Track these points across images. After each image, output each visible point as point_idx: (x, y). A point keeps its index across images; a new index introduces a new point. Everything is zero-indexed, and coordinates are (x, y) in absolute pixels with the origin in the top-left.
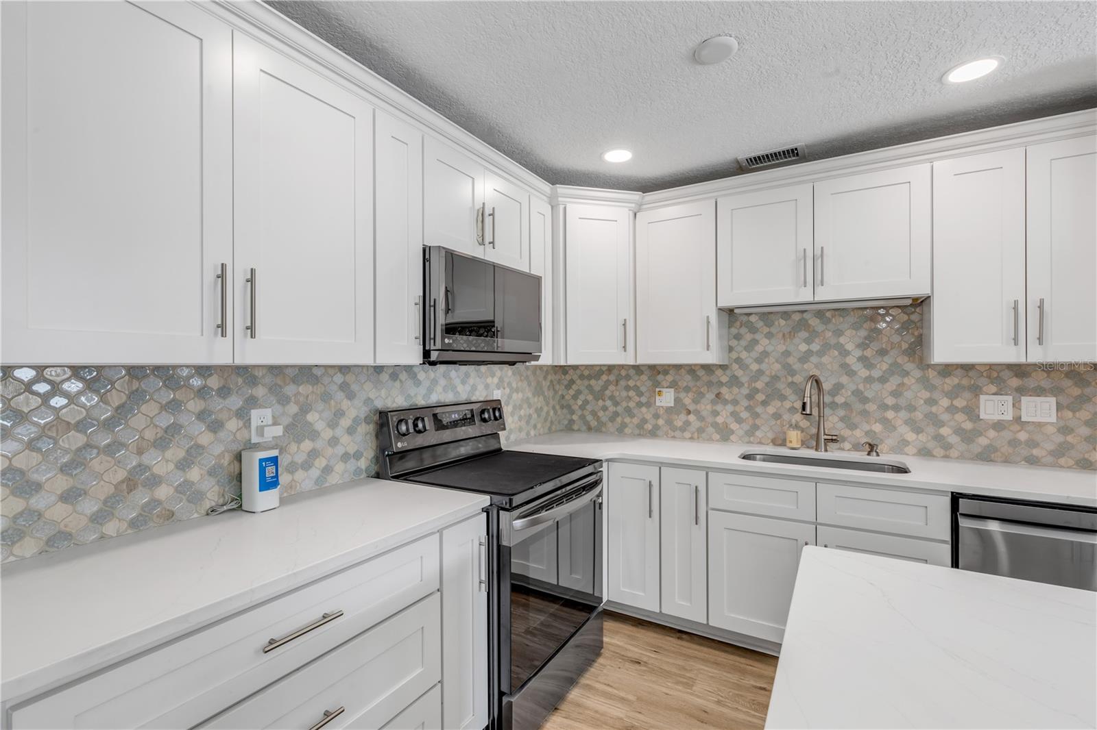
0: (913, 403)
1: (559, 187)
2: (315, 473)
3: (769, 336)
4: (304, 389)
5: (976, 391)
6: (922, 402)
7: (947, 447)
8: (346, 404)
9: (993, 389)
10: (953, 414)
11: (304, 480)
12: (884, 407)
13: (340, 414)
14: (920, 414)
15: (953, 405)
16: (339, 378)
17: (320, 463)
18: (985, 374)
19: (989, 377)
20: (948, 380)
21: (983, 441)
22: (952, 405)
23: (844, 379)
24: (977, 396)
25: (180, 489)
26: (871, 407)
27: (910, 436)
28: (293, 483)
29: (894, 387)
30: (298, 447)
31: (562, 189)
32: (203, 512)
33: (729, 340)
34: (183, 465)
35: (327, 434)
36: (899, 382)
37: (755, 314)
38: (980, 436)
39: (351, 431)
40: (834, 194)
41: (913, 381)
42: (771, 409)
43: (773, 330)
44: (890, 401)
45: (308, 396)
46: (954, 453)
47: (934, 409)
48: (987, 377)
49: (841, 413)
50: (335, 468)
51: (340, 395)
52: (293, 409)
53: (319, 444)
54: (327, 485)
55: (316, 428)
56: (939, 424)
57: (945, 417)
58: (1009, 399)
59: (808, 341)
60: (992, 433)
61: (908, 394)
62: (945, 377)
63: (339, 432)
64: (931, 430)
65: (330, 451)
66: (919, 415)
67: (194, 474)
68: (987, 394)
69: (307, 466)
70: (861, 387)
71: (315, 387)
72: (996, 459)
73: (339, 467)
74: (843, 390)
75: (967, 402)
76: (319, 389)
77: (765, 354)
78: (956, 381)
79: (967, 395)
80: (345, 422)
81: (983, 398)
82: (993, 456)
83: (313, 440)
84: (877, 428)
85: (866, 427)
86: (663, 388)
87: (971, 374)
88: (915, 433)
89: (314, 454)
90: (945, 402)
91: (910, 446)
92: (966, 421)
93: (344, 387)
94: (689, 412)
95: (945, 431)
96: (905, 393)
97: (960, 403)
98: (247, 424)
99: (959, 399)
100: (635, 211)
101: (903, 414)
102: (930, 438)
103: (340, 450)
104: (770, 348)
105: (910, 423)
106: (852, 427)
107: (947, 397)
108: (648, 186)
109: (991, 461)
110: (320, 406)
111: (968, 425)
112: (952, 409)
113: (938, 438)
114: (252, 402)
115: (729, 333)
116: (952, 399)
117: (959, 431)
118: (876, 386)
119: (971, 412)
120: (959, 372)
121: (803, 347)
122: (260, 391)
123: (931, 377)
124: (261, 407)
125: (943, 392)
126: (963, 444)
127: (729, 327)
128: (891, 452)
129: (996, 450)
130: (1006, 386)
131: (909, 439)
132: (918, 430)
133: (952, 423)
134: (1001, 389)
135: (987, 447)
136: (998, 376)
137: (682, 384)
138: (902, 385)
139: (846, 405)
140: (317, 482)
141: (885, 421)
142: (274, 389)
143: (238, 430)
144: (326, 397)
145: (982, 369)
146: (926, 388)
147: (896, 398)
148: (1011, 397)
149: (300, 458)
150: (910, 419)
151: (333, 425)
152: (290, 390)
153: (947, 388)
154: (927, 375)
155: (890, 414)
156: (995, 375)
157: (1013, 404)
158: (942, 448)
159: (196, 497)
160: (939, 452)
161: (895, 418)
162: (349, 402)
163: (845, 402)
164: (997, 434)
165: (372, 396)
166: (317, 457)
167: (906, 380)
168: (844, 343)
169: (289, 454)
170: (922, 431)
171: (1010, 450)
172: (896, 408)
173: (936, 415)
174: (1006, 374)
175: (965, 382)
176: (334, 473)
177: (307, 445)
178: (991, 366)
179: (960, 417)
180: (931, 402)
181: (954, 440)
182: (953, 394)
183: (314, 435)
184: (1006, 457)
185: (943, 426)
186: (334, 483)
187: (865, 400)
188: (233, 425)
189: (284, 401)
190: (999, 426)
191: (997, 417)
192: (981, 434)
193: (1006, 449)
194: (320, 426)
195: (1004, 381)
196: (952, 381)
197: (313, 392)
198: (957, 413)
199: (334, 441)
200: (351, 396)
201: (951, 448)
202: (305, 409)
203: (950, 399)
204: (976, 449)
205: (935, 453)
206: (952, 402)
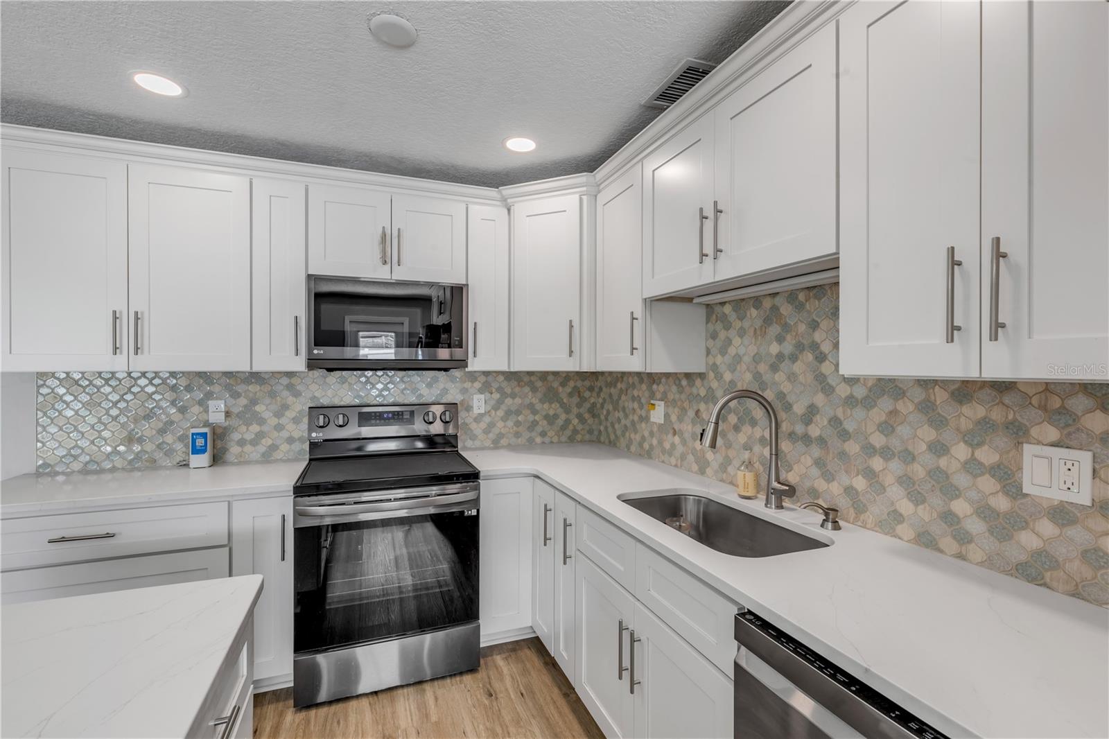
0: (910, 448)
1: (504, 189)
2: (261, 448)
3: (742, 333)
4: (253, 388)
5: (1019, 434)
6: (924, 447)
7: (964, 538)
8: (291, 400)
9: (1053, 434)
10: (975, 476)
11: (252, 453)
12: (870, 450)
13: (285, 407)
14: (920, 469)
15: (975, 459)
16: (285, 381)
17: (267, 442)
18: (1035, 401)
19: (1043, 408)
20: (966, 409)
21: (1028, 540)
22: (973, 459)
23: (820, 399)
24: (1019, 444)
25: (159, 447)
26: (853, 447)
27: (905, 507)
28: (243, 454)
29: (883, 418)
30: (247, 429)
31: (508, 190)
32: (175, 463)
33: (707, 340)
34: (162, 432)
35: (273, 421)
36: (891, 408)
37: (730, 302)
38: (1023, 528)
39: (296, 421)
40: (734, 117)
41: (911, 407)
42: (742, 438)
43: (746, 324)
44: (878, 440)
45: (256, 393)
46: (975, 553)
47: (943, 462)
48: (1040, 407)
49: (816, 451)
50: (280, 447)
51: (286, 393)
52: (243, 401)
53: (265, 428)
54: (273, 458)
55: (263, 416)
56: (952, 492)
57: (962, 480)
58: (1085, 458)
59: (780, 339)
60: (1047, 528)
61: (903, 431)
62: (961, 403)
63: (283, 421)
64: (936, 501)
65: (275, 434)
66: (918, 471)
67: (169, 438)
68: (1039, 443)
69: (254, 442)
70: (840, 413)
71: (263, 386)
72: (1055, 584)
73: (285, 447)
74: (818, 416)
75: (1001, 456)
76: (266, 388)
77: (738, 358)
78: (980, 412)
79: (1002, 441)
80: (290, 414)
81: (1028, 449)
82: (1048, 575)
83: (260, 425)
84: (860, 483)
85: (845, 480)
86: (656, 400)
87: (1007, 400)
88: (912, 501)
89: (260, 436)
90: (961, 451)
91: (905, 525)
92: (997, 492)
93: (290, 387)
94: (675, 433)
95: (960, 507)
96: (899, 428)
97: (987, 456)
98: (206, 411)
99: (986, 447)
100: (595, 194)
101: (895, 466)
102: (935, 515)
103: (285, 434)
104: (742, 351)
105: (905, 481)
106: (829, 477)
107: (966, 442)
108: (591, 164)
109: (1045, 585)
110: (268, 401)
111: (1002, 503)
112: (973, 467)
113: (949, 517)
114: (209, 395)
115: (707, 330)
116: (974, 446)
117: (985, 512)
118: (859, 413)
119: (1008, 478)
120: (986, 393)
121: (774, 349)
122: (216, 388)
123: (938, 402)
124: (217, 399)
125: (958, 429)
126: (992, 539)
127: (707, 323)
128: (877, 529)
129: (1055, 565)
130: (1078, 429)
131: (903, 511)
132: (918, 499)
133: (973, 494)
134: (1069, 434)
135: (1038, 554)
136: (1063, 407)
137: (671, 396)
138: (894, 413)
139: (822, 441)
140: (263, 455)
141: (870, 474)
142: (228, 387)
143: (200, 413)
144: (273, 395)
145: (1031, 392)
146: (931, 422)
147: (886, 436)
148: (1089, 455)
149: (249, 436)
150: (906, 475)
151: (278, 415)
152: (240, 388)
153: (965, 424)
154: (933, 398)
155: (877, 463)
156: (1056, 403)
157: (1094, 471)
158: (954, 537)
159: (169, 453)
160: (948, 544)
161: (884, 469)
162: (295, 399)
163: (820, 436)
164: (1057, 531)
165: (316, 394)
166: (264, 437)
167: (900, 406)
168: (819, 342)
169: (239, 433)
170: (923, 502)
171: (1087, 573)
172: (886, 453)
173: (946, 474)
174: (1079, 403)
175: (997, 415)
176: (279, 451)
177: (255, 428)
178: (1048, 388)
179: (987, 484)
180: (939, 449)
181: (975, 526)
182: (973, 438)
183: (262, 422)
184: (1077, 585)
185: (957, 497)
186: (279, 458)
187: (845, 435)
188: (196, 409)
189: (236, 395)
190: (1062, 514)
191: (1056, 495)
192: (1025, 525)
193: (1076, 567)
194: (267, 415)
195: (1076, 419)
196: (974, 411)
197: (260, 390)
198: (982, 474)
199: (279, 428)
200: (297, 394)
201: (970, 542)
202: (254, 402)
203: (971, 445)
204: (1015, 554)
205: (941, 546)
206: (973, 454)
